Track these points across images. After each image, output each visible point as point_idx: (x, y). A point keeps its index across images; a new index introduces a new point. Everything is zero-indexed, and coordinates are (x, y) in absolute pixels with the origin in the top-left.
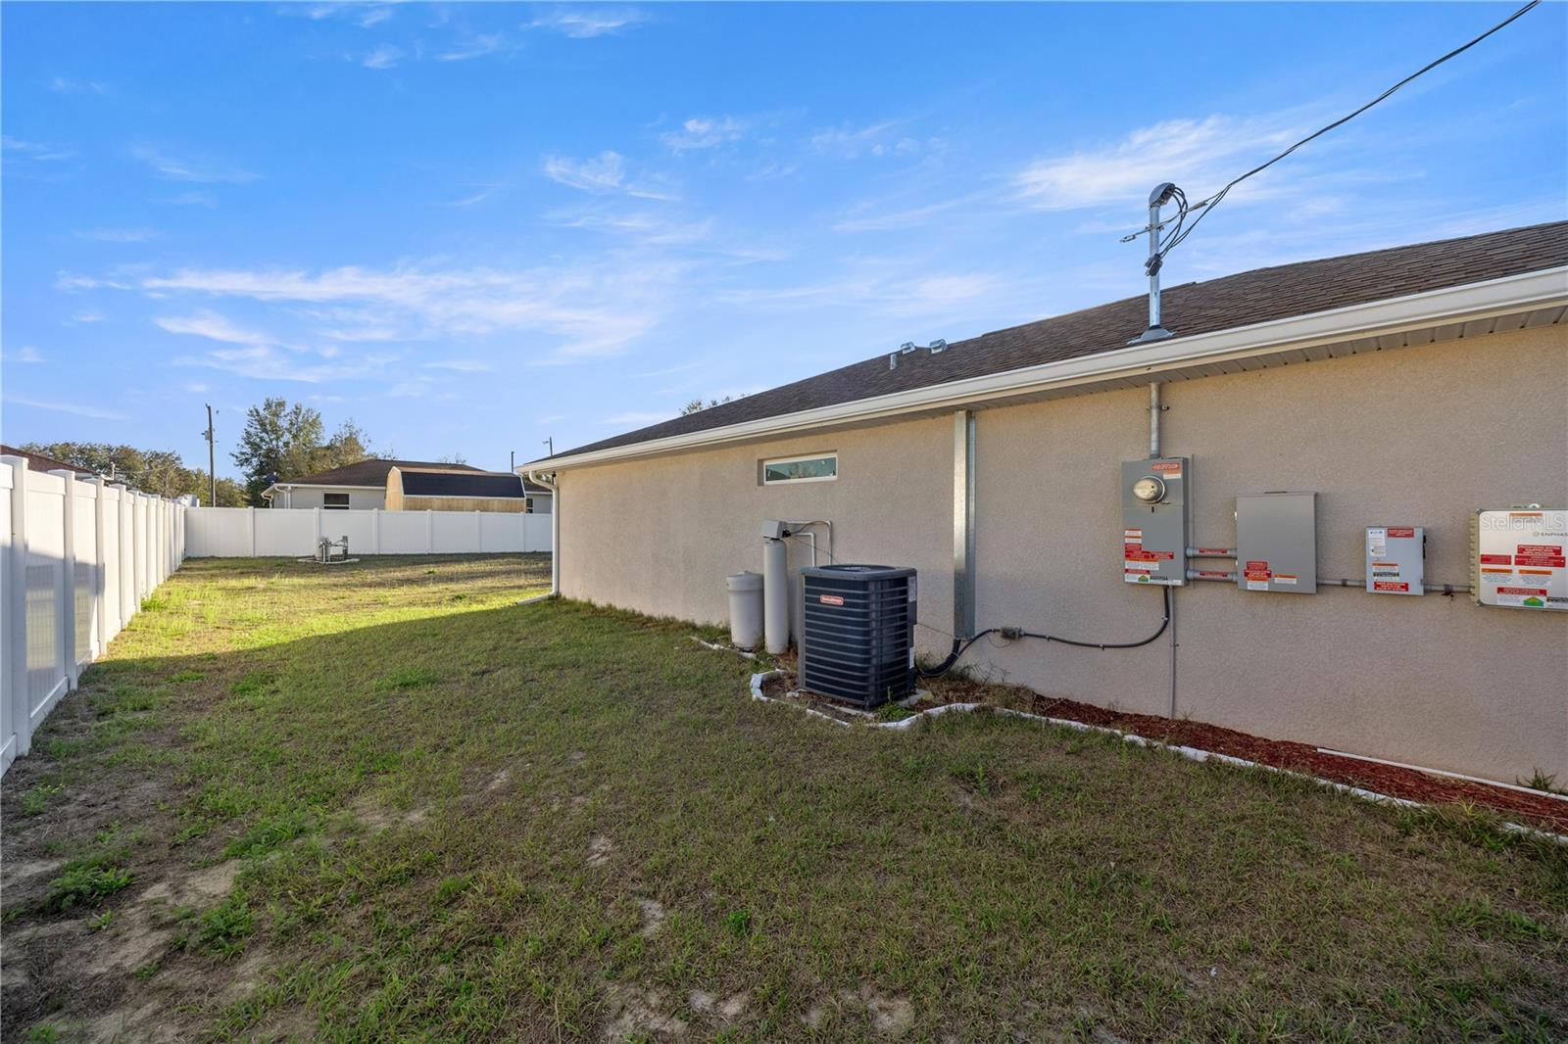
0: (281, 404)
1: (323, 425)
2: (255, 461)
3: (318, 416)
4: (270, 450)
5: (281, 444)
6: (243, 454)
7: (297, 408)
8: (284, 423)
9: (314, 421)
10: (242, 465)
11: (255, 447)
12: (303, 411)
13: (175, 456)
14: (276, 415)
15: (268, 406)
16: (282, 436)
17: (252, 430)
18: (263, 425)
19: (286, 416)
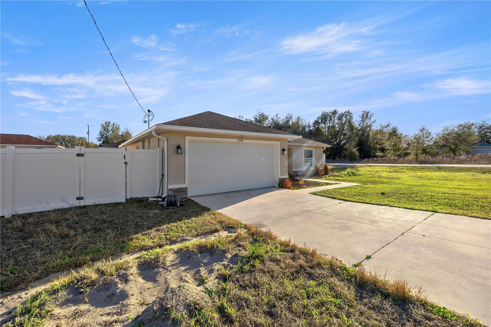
0: (109, 123)
1: (120, 128)
2: (102, 140)
3: (119, 126)
4: (107, 136)
5: (109, 134)
6: (99, 138)
7: (114, 124)
8: (110, 128)
9: (118, 127)
10: (99, 141)
11: (102, 135)
12: (115, 125)
13: (85, 138)
14: (108, 126)
15: (106, 123)
16: (109, 132)
17: (101, 130)
18: (104, 129)
19: (110, 126)
